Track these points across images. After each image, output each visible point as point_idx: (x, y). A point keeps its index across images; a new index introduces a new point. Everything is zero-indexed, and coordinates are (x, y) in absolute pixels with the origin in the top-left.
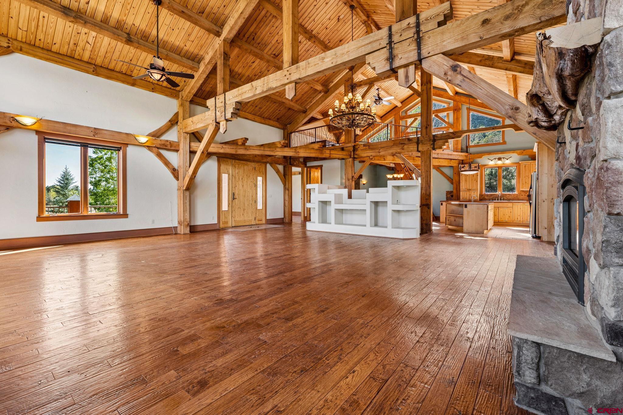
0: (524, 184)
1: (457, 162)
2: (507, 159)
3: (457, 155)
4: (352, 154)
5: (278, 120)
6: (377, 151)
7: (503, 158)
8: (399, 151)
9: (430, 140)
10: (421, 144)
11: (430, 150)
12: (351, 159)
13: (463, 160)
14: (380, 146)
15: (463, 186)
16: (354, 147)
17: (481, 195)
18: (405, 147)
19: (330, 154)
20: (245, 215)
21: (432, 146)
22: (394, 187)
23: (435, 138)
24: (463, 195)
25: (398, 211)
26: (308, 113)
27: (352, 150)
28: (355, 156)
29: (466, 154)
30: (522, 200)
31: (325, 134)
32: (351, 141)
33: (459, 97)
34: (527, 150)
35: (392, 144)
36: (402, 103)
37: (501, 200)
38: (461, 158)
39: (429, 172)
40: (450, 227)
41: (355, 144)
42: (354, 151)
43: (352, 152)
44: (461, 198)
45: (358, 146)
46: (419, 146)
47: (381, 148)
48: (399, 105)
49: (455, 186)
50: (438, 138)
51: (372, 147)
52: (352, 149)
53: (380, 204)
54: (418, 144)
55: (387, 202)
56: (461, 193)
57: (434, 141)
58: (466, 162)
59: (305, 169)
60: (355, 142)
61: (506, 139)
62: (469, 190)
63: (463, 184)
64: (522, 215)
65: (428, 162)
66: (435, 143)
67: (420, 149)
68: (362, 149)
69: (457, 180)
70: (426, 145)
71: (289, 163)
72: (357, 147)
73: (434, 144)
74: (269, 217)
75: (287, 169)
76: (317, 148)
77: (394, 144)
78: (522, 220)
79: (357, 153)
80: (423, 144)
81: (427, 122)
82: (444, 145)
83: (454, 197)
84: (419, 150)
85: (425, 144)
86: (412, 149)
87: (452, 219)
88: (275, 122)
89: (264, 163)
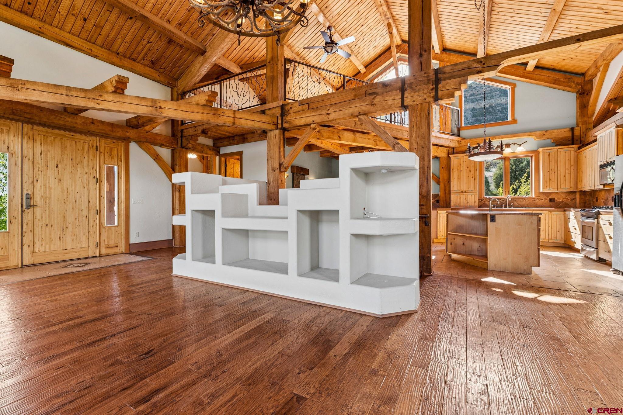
0: (548, 182)
1: (445, 150)
2: (520, 145)
3: (448, 139)
4: (280, 121)
5: (153, 64)
6: (323, 112)
7: (514, 144)
8: (365, 108)
9: (429, 80)
10: (409, 91)
11: (429, 103)
12: (277, 132)
13: (453, 148)
14: (328, 103)
15: (455, 186)
16: (283, 107)
17: (480, 200)
18: (378, 99)
19: (234, 118)
20: (69, 239)
21: (433, 94)
22: (355, 171)
23: (440, 76)
24: (454, 199)
25: (368, 237)
26: (207, 54)
27: (278, 115)
28: (285, 125)
29: (459, 139)
30: (542, 207)
31: (235, 90)
32: (277, 97)
33: (447, 56)
34: (551, 131)
35: (352, 97)
36: (366, 67)
37: (510, 206)
38: (452, 145)
39: (426, 149)
40: (454, 256)
41: (284, 102)
42: (282, 115)
43: (280, 118)
44: (452, 204)
45: (290, 106)
46: (406, 96)
47: (332, 105)
48: (362, 70)
49: (442, 185)
50: (446, 76)
51: (314, 105)
52: (280, 112)
53: (324, 217)
54: (403, 90)
55: (337, 212)
56: (452, 197)
57: (437, 81)
58: (458, 150)
59: (217, 158)
60: (285, 100)
61: (517, 116)
62: (464, 192)
63: (455, 183)
64: (547, 230)
65: (425, 127)
66: (440, 86)
67: (407, 102)
68: (296, 110)
69: (446, 178)
70: (420, 93)
71: (179, 145)
72: (287, 108)
73: (436, 89)
74: (133, 240)
75: (177, 155)
76: (204, 103)
77: (355, 96)
78: (547, 238)
79: (288, 118)
80: (413, 90)
81: (421, 43)
82: (459, 89)
83: (441, 203)
84: (406, 104)
85: (417, 91)
86: (391, 102)
87: (459, 241)
88: (147, 68)
89: (120, 139)
